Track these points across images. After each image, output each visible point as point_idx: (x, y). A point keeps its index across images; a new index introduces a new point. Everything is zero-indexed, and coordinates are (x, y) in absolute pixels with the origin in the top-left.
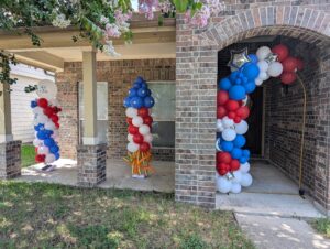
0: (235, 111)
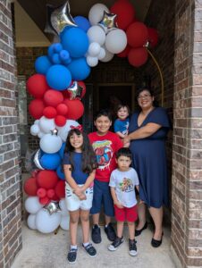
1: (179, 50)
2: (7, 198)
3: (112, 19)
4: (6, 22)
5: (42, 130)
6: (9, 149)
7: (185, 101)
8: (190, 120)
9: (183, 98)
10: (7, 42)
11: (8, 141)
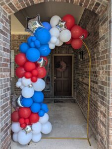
0: (31, 72)
1: (102, 43)
2: (4, 125)
3: (64, 24)
4: (7, 26)
5: (23, 84)
6: (6, 96)
7: (106, 72)
8: (109, 83)
9: (105, 69)
10: (7, 37)
11: (6, 92)
